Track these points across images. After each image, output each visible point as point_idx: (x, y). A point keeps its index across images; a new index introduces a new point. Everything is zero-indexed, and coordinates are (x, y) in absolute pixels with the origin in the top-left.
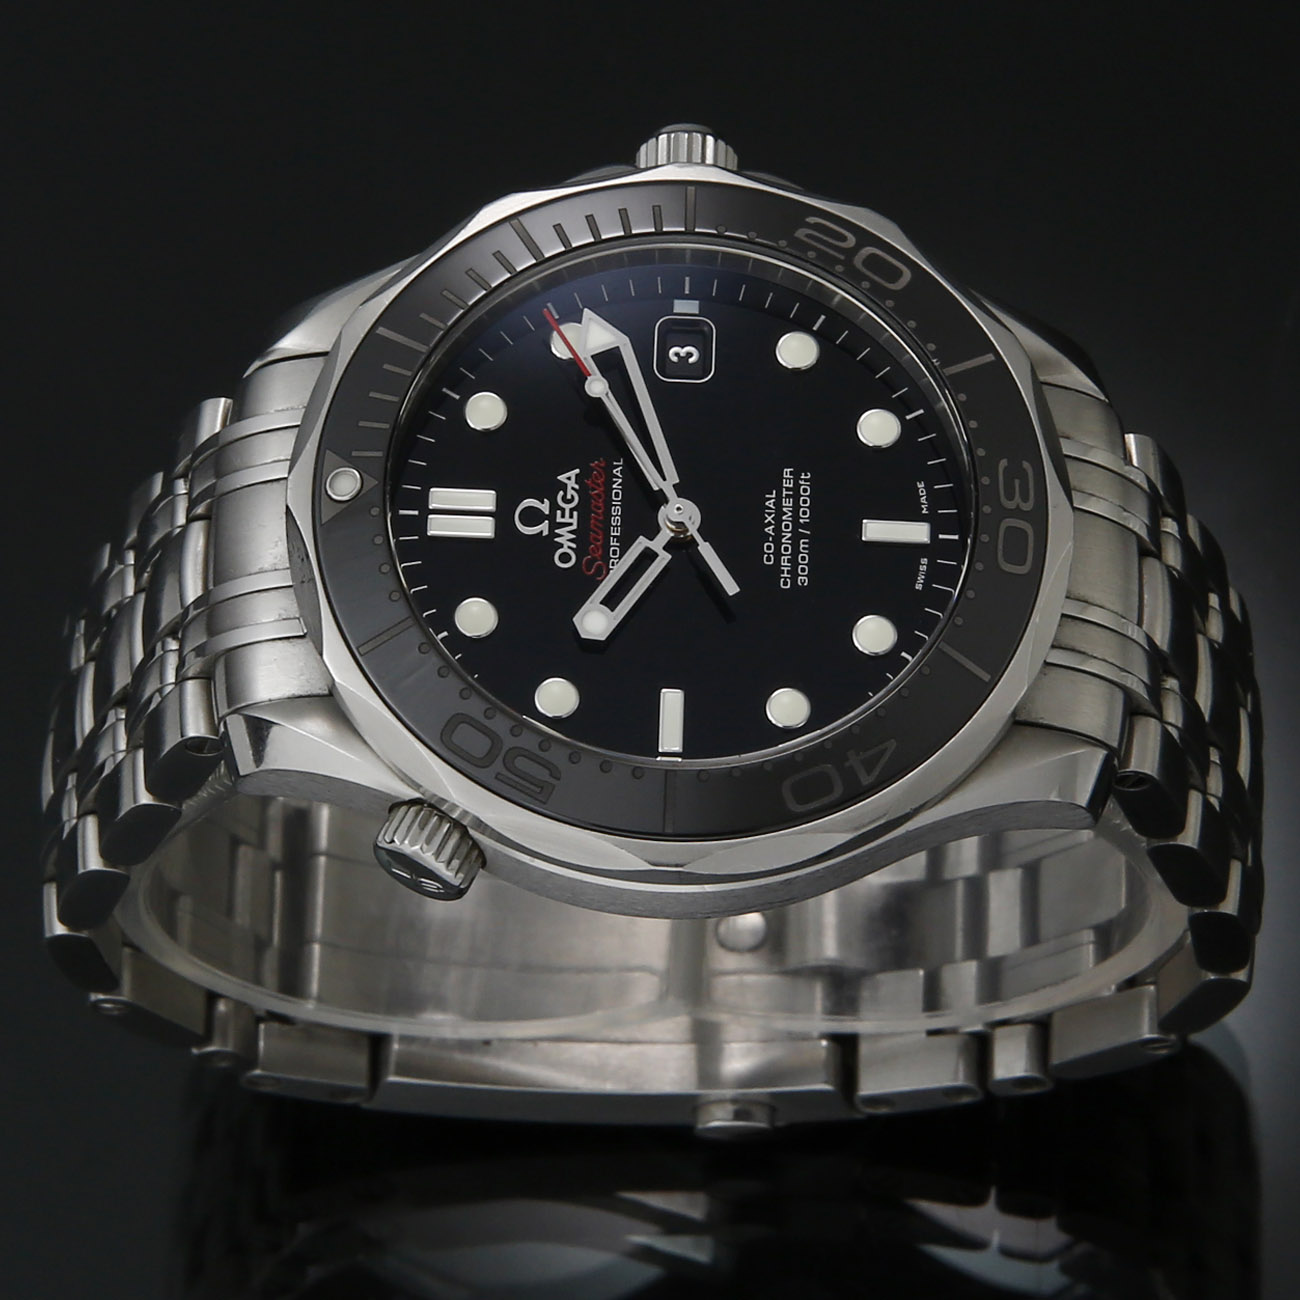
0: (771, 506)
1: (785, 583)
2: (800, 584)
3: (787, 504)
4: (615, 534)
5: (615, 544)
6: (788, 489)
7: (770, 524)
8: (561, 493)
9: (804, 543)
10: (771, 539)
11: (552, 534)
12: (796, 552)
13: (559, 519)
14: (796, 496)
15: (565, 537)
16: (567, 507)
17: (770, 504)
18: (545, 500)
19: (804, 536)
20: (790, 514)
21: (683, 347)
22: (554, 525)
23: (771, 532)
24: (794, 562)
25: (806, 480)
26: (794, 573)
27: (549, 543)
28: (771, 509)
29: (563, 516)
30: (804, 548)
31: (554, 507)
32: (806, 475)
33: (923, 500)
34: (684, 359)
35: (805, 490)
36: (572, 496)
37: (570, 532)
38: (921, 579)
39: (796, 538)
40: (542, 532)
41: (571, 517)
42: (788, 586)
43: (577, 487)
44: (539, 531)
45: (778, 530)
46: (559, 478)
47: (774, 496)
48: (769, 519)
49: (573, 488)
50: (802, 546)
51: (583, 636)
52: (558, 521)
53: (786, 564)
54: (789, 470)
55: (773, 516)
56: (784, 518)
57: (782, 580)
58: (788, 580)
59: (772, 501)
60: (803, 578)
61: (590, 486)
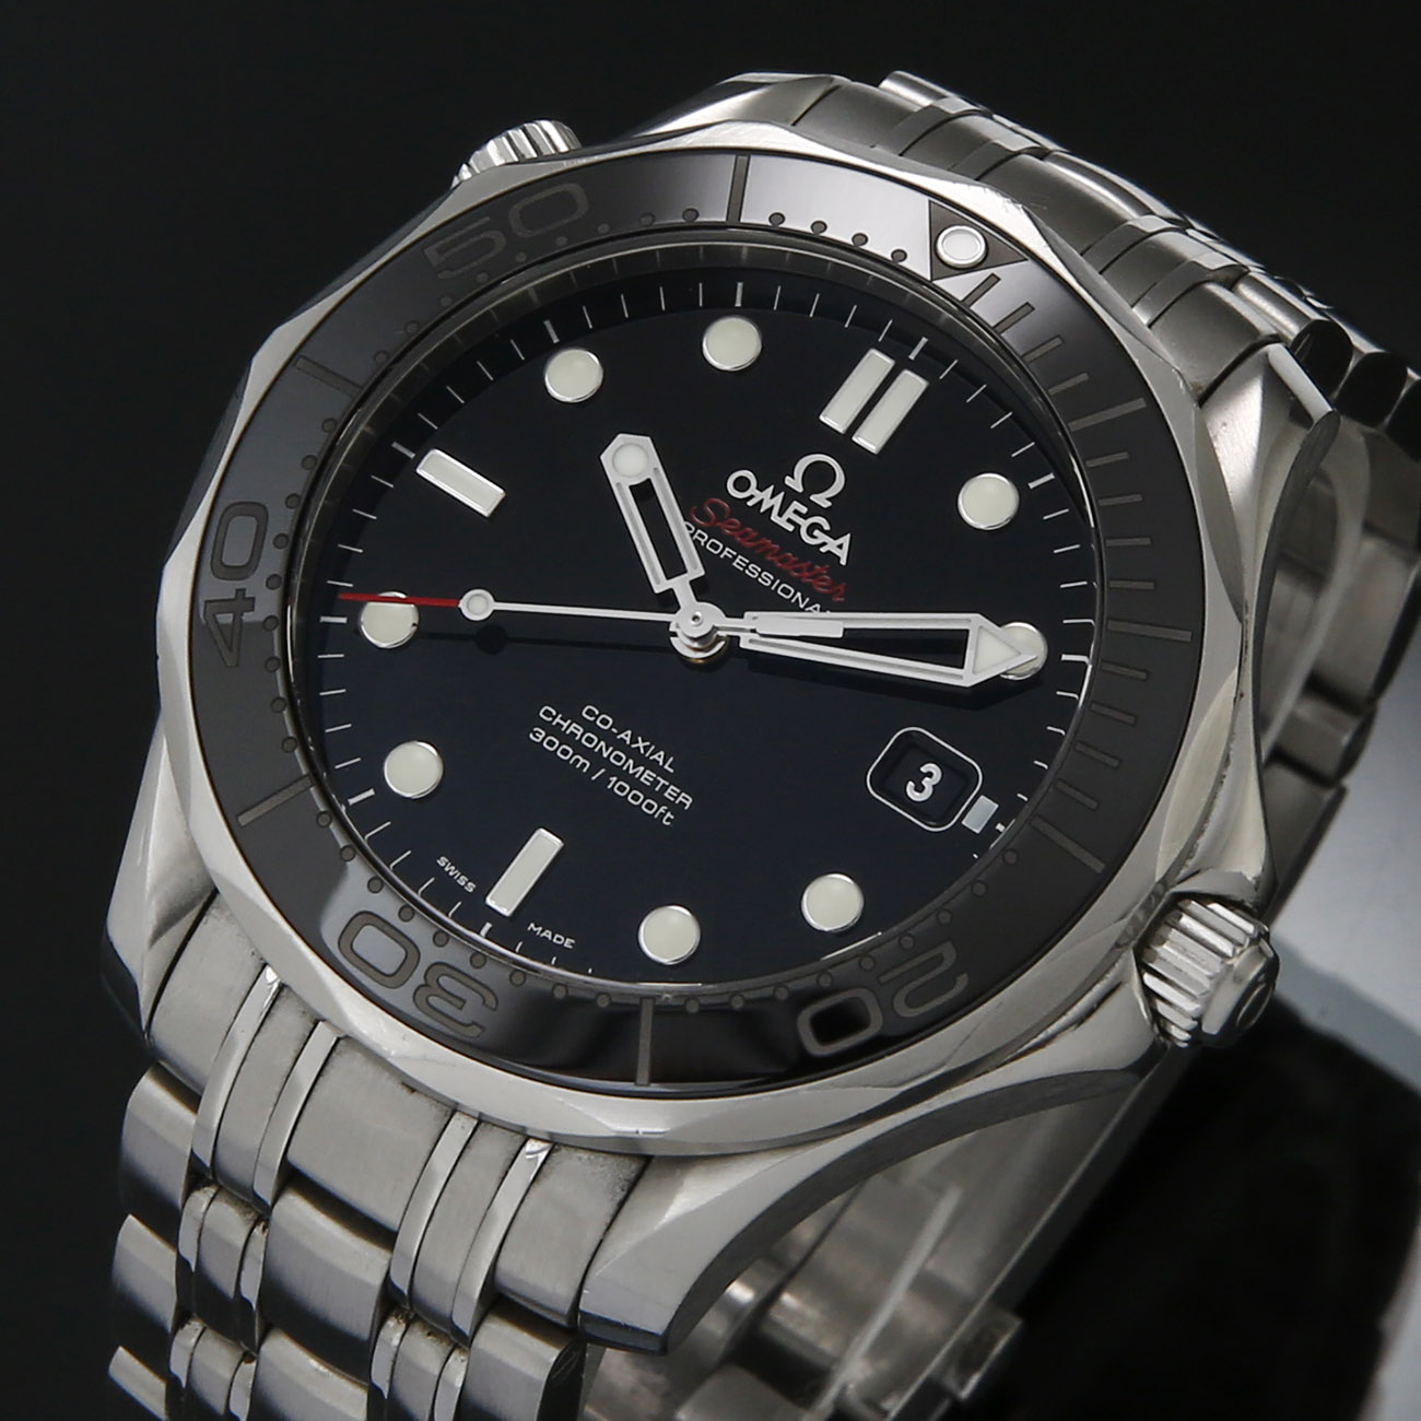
0: (655, 757)
1: (547, 713)
2: (536, 729)
3: (645, 775)
5: (725, 553)
6: (665, 788)
7: (634, 741)
8: (827, 527)
9: (584, 765)
10: (614, 730)
11: (780, 487)
12: (579, 748)
13: (795, 505)
14: (649, 791)
15: (768, 500)
16: (804, 524)
17: (659, 757)
18: (829, 504)
19: (592, 771)
20: (631, 772)
21: (934, 786)
22: (791, 496)
23: (622, 736)
24: (568, 739)
25: (662, 815)
26: (554, 730)
27: (772, 477)
28: (651, 755)
30: (578, 760)
31: (815, 510)
32: (668, 820)
33: (548, 934)
34: (919, 778)
35: (650, 807)
36: (815, 537)
37: (771, 509)
38: (451, 870)
39: (597, 759)
40: (792, 477)
41: (789, 521)
42: (541, 714)
43: (823, 550)
44: (795, 475)
45: (620, 745)
46: (849, 535)
47: (666, 767)
48: (641, 745)
49: (824, 544)
50: (582, 760)
51: (620, 437)
52: (794, 503)
53: (571, 729)
54: (688, 804)
55: (642, 751)
56: (631, 761)
57: (554, 713)
58: (550, 719)
59: (661, 761)
60: (541, 737)
61: (818, 567)
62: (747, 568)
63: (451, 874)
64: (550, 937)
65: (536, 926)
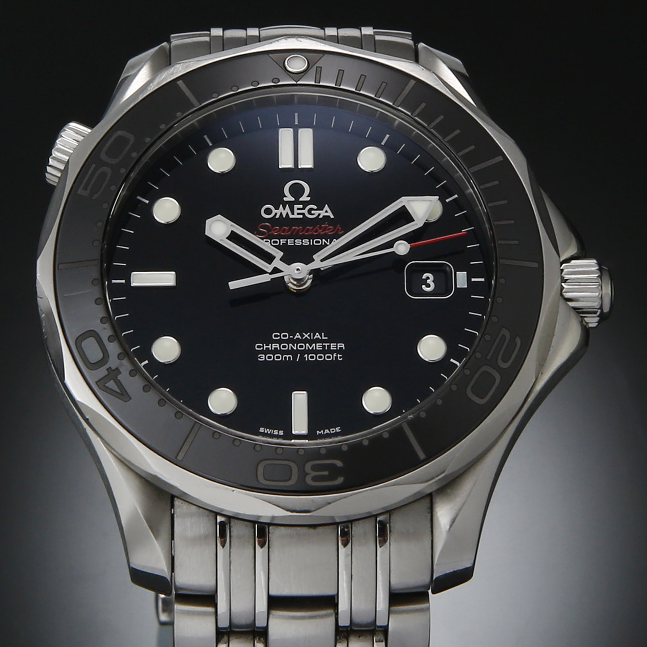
0: (316, 337)
1: (259, 347)
2: (259, 356)
3: (317, 346)
4: (289, 242)
5: (282, 242)
6: (329, 346)
7: (303, 336)
9: (289, 358)
10: (291, 337)
11: (285, 204)
12: (283, 353)
13: (296, 206)
14: (324, 351)
15: (283, 211)
16: (305, 211)
18: (309, 198)
19: (295, 357)
20: (311, 348)
21: (433, 281)
22: (291, 204)
23: (296, 337)
24: (275, 351)
25: (336, 357)
26: (267, 352)
27: (278, 201)
28: (314, 337)
29: (298, 209)
30: (285, 358)
31: (305, 204)
32: (340, 357)
34: (425, 282)
35: (329, 357)
36: (313, 214)
37: (287, 214)
39: (294, 353)
40: (286, 197)
41: (298, 214)
42: (257, 349)
43: (321, 217)
44: (286, 195)
45: (298, 341)
46: (326, 205)
47: (323, 338)
48: (306, 336)
49: (319, 215)
50: (287, 356)
51: (207, 221)
52: (295, 206)
53: (273, 347)
54: (343, 346)
55: (309, 338)
56: (307, 344)
57: (261, 345)
58: (262, 348)
59: (319, 337)
60: (264, 357)
61: (323, 225)
63: (269, 432)
64: (328, 432)
65: (320, 431)
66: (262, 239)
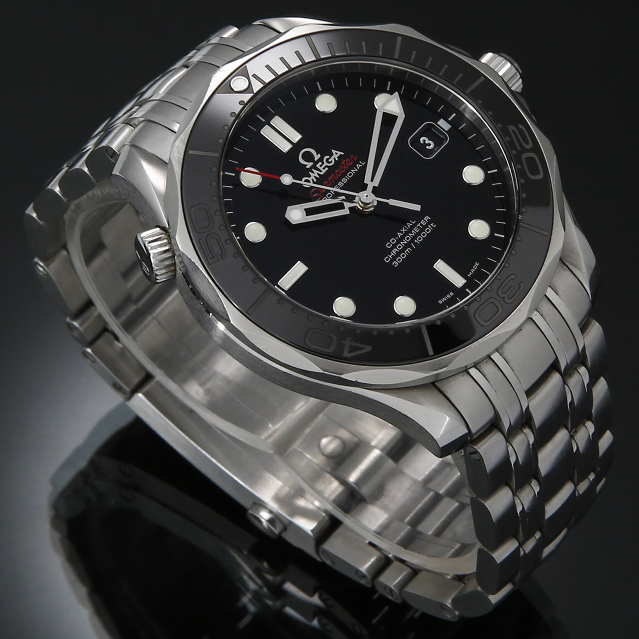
0: (409, 226)
1: (387, 260)
2: (393, 264)
3: (416, 230)
5: (332, 192)
6: (421, 225)
7: (402, 232)
8: (328, 157)
9: (409, 250)
10: (397, 238)
11: (310, 170)
12: (403, 251)
13: (318, 166)
14: (422, 230)
15: (314, 175)
16: (326, 164)
18: (319, 155)
19: (411, 247)
20: (414, 235)
21: (429, 140)
23: (399, 236)
24: (398, 254)
25: (432, 227)
26: (394, 258)
27: (306, 172)
29: (321, 166)
30: (407, 252)
31: (321, 160)
32: (434, 225)
33: (473, 271)
34: (425, 144)
35: (428, 231)
36: (331, 162)
37: (318, 174)
38: (444, 299)
39: (408, 245)
41: (324, 169)
42: (387, 262)
43: (337, 159)
45: (403, 237)
46: (332, 150)
47: (413, 223)
48: (404, 230)
49: (335, 159)
50: (407, 250)
51: (286, 216)
52: (317, 166)
53: (394, 253)
54: (428, 218)
55: (406, 230)
56: (410, 234)
57: (387, 257)
58: (390, 259)
59: (411, 224)
60: (396, 263)
61: (342, 163)
62: (339, 186)
63: (446, 300)
64: (474, 270)
65: (469, 274)
66: (321, 199)
